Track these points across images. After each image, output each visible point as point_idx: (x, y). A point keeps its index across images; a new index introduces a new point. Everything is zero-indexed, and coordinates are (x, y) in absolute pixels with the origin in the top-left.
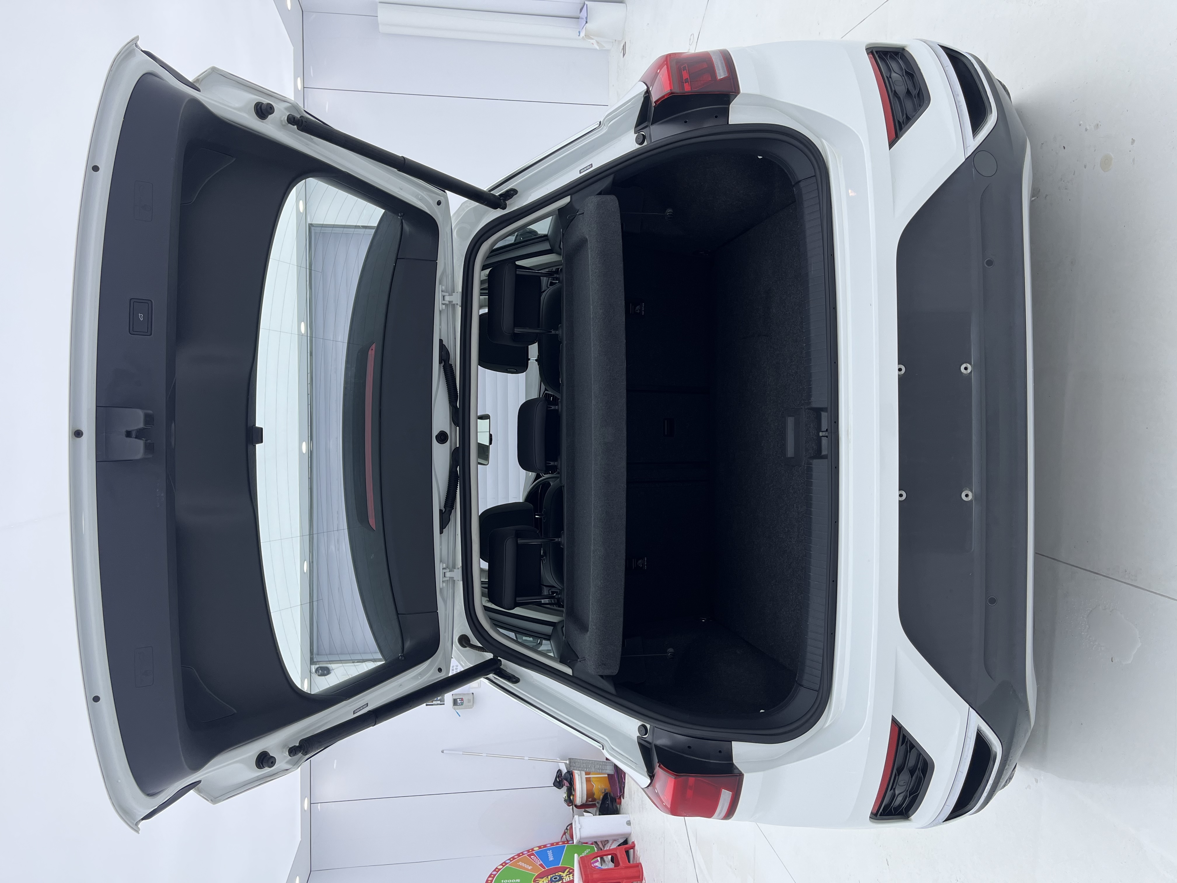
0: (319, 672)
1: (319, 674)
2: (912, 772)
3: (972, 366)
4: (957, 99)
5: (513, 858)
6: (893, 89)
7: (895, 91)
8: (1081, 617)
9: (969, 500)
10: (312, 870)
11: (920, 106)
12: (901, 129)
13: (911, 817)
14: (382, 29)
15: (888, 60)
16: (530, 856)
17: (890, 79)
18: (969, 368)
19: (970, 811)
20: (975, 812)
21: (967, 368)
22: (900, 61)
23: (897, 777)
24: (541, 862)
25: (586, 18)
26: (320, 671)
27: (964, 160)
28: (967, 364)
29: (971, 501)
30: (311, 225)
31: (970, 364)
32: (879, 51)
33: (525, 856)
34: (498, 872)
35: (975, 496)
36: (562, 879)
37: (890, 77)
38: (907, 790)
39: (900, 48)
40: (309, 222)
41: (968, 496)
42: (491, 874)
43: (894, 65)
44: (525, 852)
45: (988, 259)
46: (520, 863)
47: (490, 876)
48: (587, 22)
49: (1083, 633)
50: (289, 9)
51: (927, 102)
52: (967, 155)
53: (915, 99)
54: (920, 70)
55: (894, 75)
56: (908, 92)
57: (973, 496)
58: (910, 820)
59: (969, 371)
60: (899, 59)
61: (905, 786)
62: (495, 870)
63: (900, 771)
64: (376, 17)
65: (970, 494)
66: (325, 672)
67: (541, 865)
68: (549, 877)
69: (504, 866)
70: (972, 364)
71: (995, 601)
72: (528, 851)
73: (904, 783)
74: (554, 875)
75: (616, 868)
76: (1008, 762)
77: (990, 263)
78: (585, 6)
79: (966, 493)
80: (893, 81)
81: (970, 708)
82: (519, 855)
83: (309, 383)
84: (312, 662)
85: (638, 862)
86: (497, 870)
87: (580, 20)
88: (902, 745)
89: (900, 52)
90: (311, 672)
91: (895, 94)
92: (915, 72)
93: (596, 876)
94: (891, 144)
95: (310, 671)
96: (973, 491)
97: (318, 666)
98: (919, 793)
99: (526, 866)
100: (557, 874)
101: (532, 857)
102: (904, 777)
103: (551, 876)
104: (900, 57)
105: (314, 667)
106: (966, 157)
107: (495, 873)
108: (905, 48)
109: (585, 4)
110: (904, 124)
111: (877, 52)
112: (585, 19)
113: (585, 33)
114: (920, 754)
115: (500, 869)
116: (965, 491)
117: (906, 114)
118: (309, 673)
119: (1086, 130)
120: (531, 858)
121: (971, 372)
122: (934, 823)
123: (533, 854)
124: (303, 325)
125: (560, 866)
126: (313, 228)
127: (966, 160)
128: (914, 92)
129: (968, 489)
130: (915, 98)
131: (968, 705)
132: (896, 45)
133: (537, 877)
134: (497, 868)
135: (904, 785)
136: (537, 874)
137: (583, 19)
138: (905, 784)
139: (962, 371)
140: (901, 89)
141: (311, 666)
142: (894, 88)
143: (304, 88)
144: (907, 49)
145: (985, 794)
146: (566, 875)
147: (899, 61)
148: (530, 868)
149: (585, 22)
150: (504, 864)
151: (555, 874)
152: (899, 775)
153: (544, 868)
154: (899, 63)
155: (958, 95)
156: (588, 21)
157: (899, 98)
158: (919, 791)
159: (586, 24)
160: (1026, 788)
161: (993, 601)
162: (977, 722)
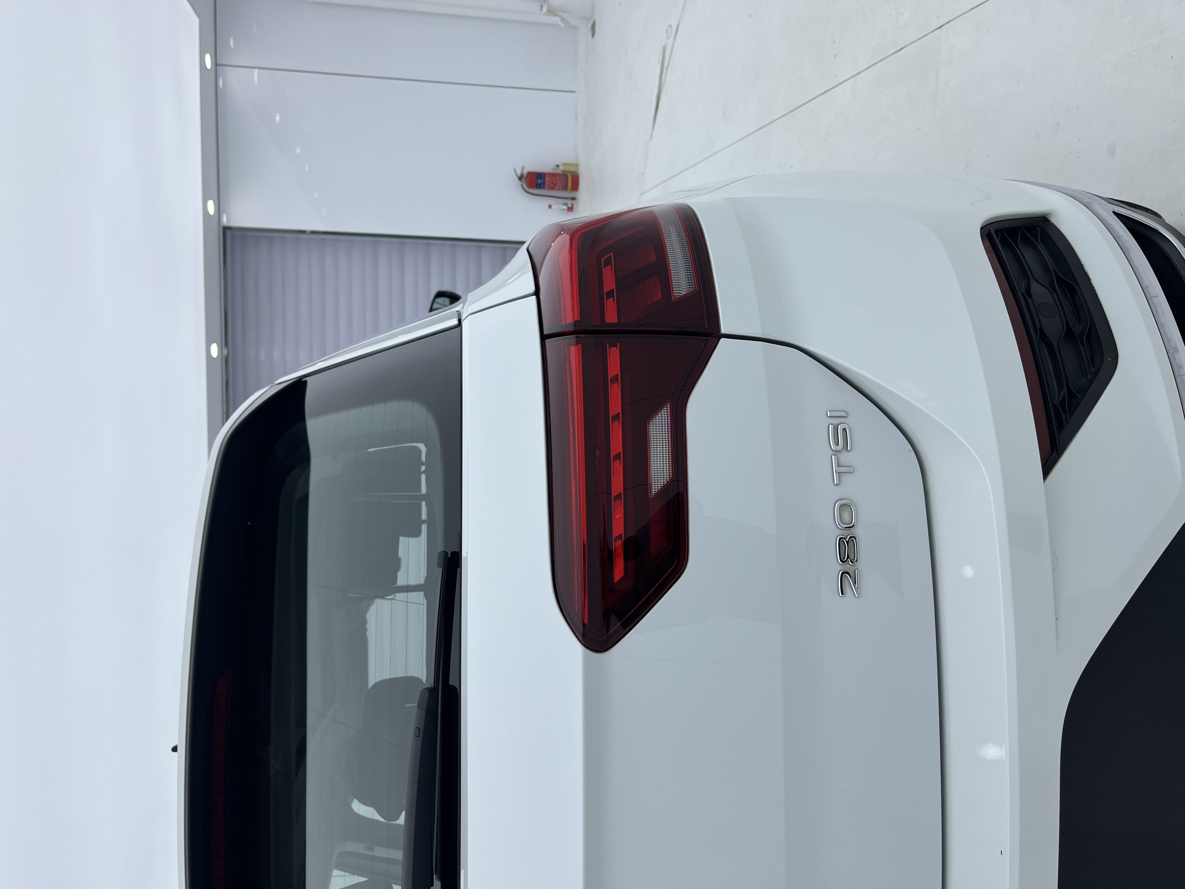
4: (1175, 359)
6: (1038, 326)
11: (1093, 366)
12: (1061, 426)
17: (1029, 301)
22: (1040, 249)
30: (226, 229)
37: (1030, 295)
39: (1038, 219)
40: (225, 225)
43: (1028, 256)
51: (1110, 360)
54: (1090, 279)
55: (1036, 288)
56: (1069, 333)
60: (1038, 242)
80: (1037, 307)
89: (1038, 226)
91: (1043, 335)
94: (1048, 466)
104: (1041, 241)
108: (1049, 218)
110: (1064, 412)
117: (1067, 385)
126: (228, 233)
128: (1077, 329)
132: (1032, 214)
140: (1053, 325)
142: (1040, 322)
144: (1053, 220)
147: (1039, 247)
154: (1040, 252)
157: (1051, 346)
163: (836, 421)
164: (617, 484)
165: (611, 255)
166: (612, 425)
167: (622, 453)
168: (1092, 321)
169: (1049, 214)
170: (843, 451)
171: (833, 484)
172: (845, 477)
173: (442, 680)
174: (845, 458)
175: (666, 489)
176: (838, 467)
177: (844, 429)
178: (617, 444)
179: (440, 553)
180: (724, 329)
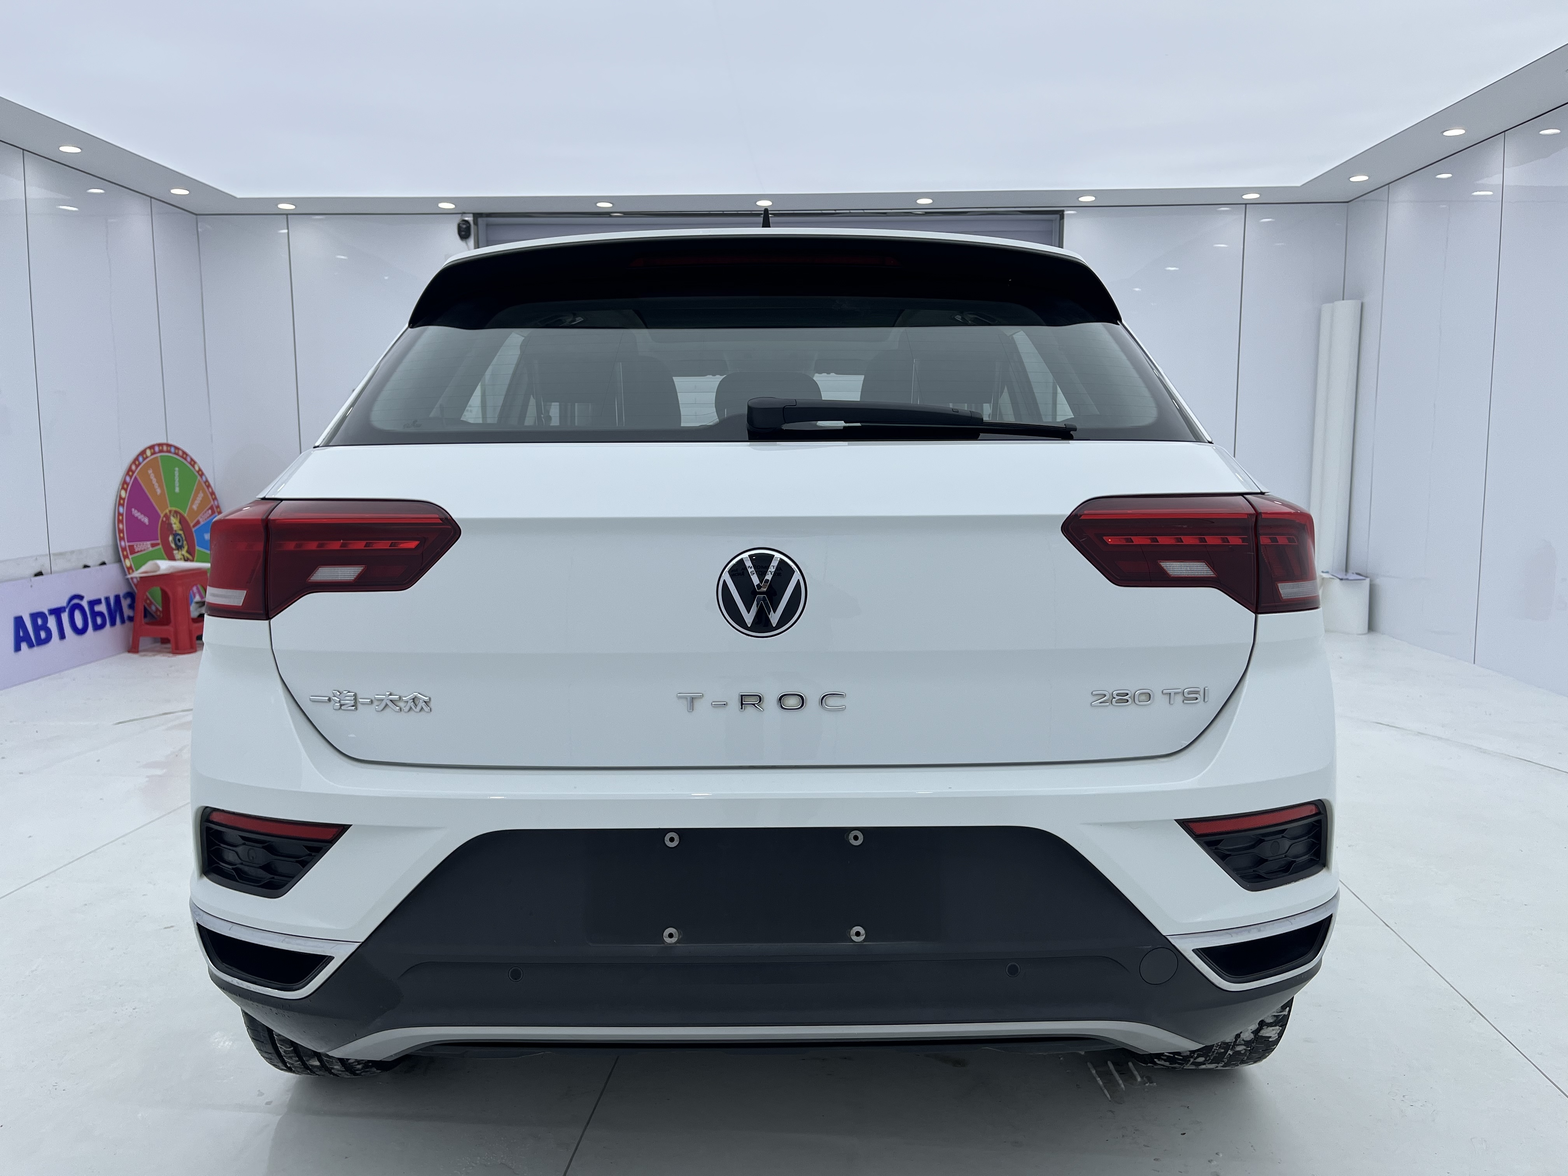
0: (464, 224)
1: (460, 225)
2: (267, 868)
3: (861, 942)
4: (1254, 930)
5: (209, 486)
6: (1266, 839)
7: (1263, 841)
8: (502, 1156)
9: (665, 938)
10: (198, 216)
11: (1242, 877)
13: (205, 877)
14: (1326, 308)
15: (1308, 838)
16: (211, 508)
17: (1280, 836)
18: (858, 938)
19: (212, 962)
20: (212, 971)
21: (858, 934)
22: (1306, 855)
23: (260, 845)
24: (202, 523)
25: (1347, 579)
26: (464, 226)
27: (1164, 934)
28: (865, 936)
29: (663, 942)
30: (1061, 214)
31: (864, 940)
32: (1320, 827)
33: (211, 502)
34: (190, 464)
35: (671, 947)
36: (178, 549)
37: (1283, 838)
38: (242, 864)
39: (1325, 860)
40: (1066, 213)
41: (671, 936)
42: (187, 455)
44: (216, 503)
45: (1018, 967)
46: (201, 495)
47: (184, 453)
48: (1341, 579)
49: (479, 1158)
50: (1351, 179)
51: (1248, 886)
52: (1171, 938)
53: (1252, 870)
54: (1295, 881)
55: (1287, 843)
56: (1262, 861)
57: (670, 944)
58: (201, 876)
59: (855, 938)
60: (1311, 853)
61: (247, 860)
62: (192, 460)
63: (270, 848)
64: (1342, 298)
65: (674, 940)
66: (463, 233)
67: (198, 522)
68: (181, 532)
69: (198, 472)
70: (865, 943)
71: (515, 979)
72: (218, 507)
73: (253, 857)
74: (184, 538)
75: (191, 621)
76: (281, 1011)
77: (1013, 971)
78: (1364, 578)
79: (675, 933)
80: (1277, 841)
81: (359, 944)
82: (213, 493)
83: (851, 211)
84: (477, 216)
85: (198, 649)
86: (193, 463)
87: (1345, 573)
88: (307, 847)
89: (1319, 860)
90: (464, 215)
91: (1260, 841)
92: (1290, 874)
93: (180, 589)
95: (465, 213)
96: (678, 945)
97: (472, 223)
98: (238, 882)
99: (197, 502)
100: (185, 543)
101: (210, 511)
102: (260, 855)
103: (183, 535)
104: (1312, 857)
105: (469, 218)
106: (1167, 937)
107: (189, 459)
108: (1326, 867)
109: (1367, 577)
110: (1216, 849)
111: (1319, 822)
112: (1345, 577)
113: (1327, 578)
114: (293, 877)
115: (193, 466)
116: (677, 933)
117: (1230, 855)
118: (461, 212)
119: (1210, 1161)
120: (208, 510)
121: (853, 941)
122: (195, 909)
123: (213, 513)
124: (929, 201)
125: (197, 548)
126: (1058, 216)
127: (1164, 936)
128: (1262, 870)
129: (680, 937)
130: (1254, 871)
131: (362, 940)
132: (1331, 852)
133: (181, 514)
134: (195, 463)
135: (249, 858)
136: (185, 515)
137: (1346, 575)
138: (251, 858)
139: (854, 928)
140: (1266, 850)
141: (471, 215)
142: (1268, 841)
143: (1246, 204)
144: (1325, 869)
145: (235, 981)
146: (183, 556)
148: (195, 507)
149: (1340, 577)
150: (201, 473)
151: (186, 540)
152: (263, 847)
153: (194, 526)
154: (1304, 854)
155: (1260, 931)
156: (1343, 581)
157: (1253, 847)
158: (241, 881)
159: (1338, 580)
160: (259, 1091)
161: (516, 975)
162: (340, 955)
163: (1202, 693)
164: (1163, 540)
165: (1295, 543)
166: (1196, 538)
167: (1182, 543)
168: (1269, 879)
169: (1328, 868)
170: (1183, 697)
171: (1163, 689)
172: (1167, 697)
173: (986, 429)
174: (1179, 698)
175: (1163, 572)
176: (1175, 693)
177: (1197, 699)
178: (1188, 540)
179: (1076, 426)
180: (1260, 616)
